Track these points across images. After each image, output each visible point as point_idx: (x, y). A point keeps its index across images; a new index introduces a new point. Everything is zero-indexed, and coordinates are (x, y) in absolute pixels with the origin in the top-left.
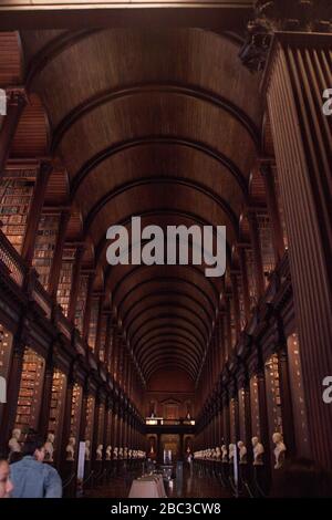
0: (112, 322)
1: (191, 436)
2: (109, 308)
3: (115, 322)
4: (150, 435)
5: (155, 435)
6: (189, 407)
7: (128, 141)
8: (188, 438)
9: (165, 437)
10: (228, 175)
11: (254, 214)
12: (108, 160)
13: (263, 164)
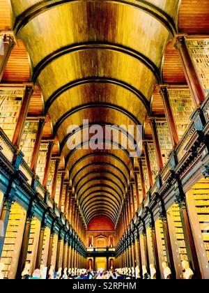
0: (68, 188)
1: (113, 258)
2: (67, 180)
3: (71, 189)
4: (89, 258)
5: (92, 258)
6: (111, 240)
7: (79, 80)
8: (111, 259)
9: (98, 259)
10: (137, 100)
11: (154, 120)
12: (67, 91)
13: (161, 88)
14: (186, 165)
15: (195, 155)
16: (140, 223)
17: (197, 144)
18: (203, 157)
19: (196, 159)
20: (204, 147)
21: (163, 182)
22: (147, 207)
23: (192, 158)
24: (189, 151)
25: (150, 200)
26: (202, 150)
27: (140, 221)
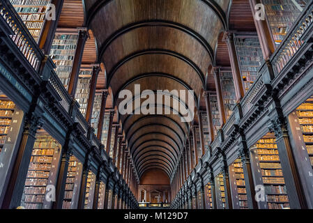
6: (166, 195)
14: (252, 119)
15: (261, 109)
16: (198, 180)
17: (265, 98)
18: (270, 111)
19: (262, 113)
20: (271, 102)
21: (226, 137)
22: (206, 162)
23: (258, 112)
24: (256, 105)
25: (211, 155)
26: (269, 104)
27: (198, 177)
